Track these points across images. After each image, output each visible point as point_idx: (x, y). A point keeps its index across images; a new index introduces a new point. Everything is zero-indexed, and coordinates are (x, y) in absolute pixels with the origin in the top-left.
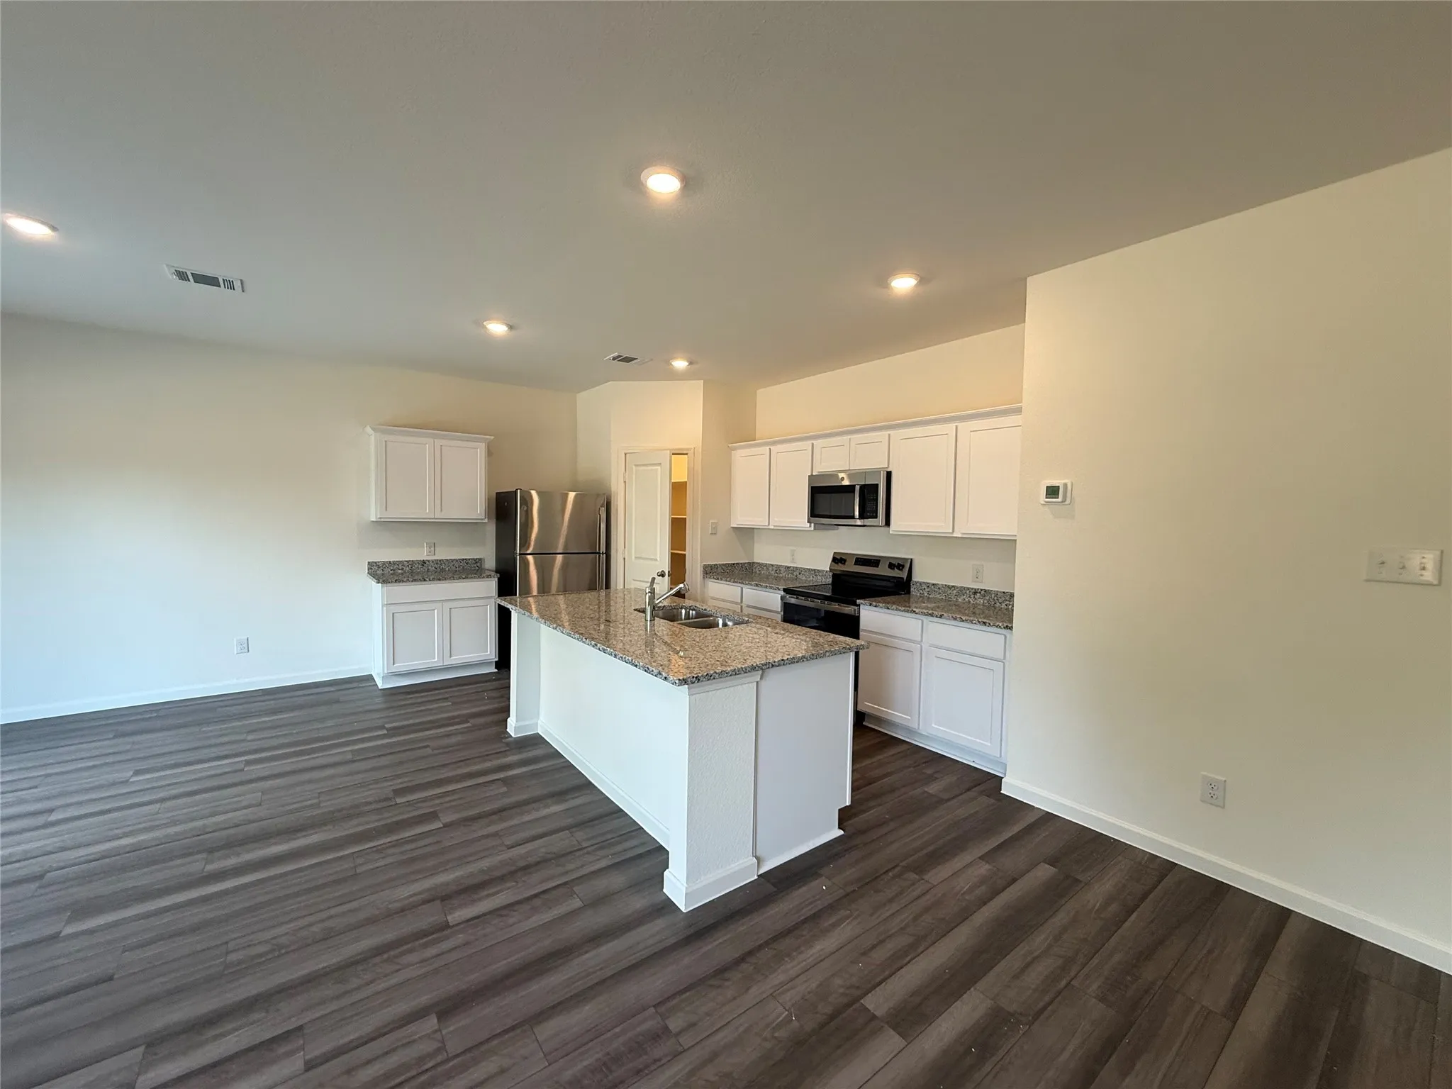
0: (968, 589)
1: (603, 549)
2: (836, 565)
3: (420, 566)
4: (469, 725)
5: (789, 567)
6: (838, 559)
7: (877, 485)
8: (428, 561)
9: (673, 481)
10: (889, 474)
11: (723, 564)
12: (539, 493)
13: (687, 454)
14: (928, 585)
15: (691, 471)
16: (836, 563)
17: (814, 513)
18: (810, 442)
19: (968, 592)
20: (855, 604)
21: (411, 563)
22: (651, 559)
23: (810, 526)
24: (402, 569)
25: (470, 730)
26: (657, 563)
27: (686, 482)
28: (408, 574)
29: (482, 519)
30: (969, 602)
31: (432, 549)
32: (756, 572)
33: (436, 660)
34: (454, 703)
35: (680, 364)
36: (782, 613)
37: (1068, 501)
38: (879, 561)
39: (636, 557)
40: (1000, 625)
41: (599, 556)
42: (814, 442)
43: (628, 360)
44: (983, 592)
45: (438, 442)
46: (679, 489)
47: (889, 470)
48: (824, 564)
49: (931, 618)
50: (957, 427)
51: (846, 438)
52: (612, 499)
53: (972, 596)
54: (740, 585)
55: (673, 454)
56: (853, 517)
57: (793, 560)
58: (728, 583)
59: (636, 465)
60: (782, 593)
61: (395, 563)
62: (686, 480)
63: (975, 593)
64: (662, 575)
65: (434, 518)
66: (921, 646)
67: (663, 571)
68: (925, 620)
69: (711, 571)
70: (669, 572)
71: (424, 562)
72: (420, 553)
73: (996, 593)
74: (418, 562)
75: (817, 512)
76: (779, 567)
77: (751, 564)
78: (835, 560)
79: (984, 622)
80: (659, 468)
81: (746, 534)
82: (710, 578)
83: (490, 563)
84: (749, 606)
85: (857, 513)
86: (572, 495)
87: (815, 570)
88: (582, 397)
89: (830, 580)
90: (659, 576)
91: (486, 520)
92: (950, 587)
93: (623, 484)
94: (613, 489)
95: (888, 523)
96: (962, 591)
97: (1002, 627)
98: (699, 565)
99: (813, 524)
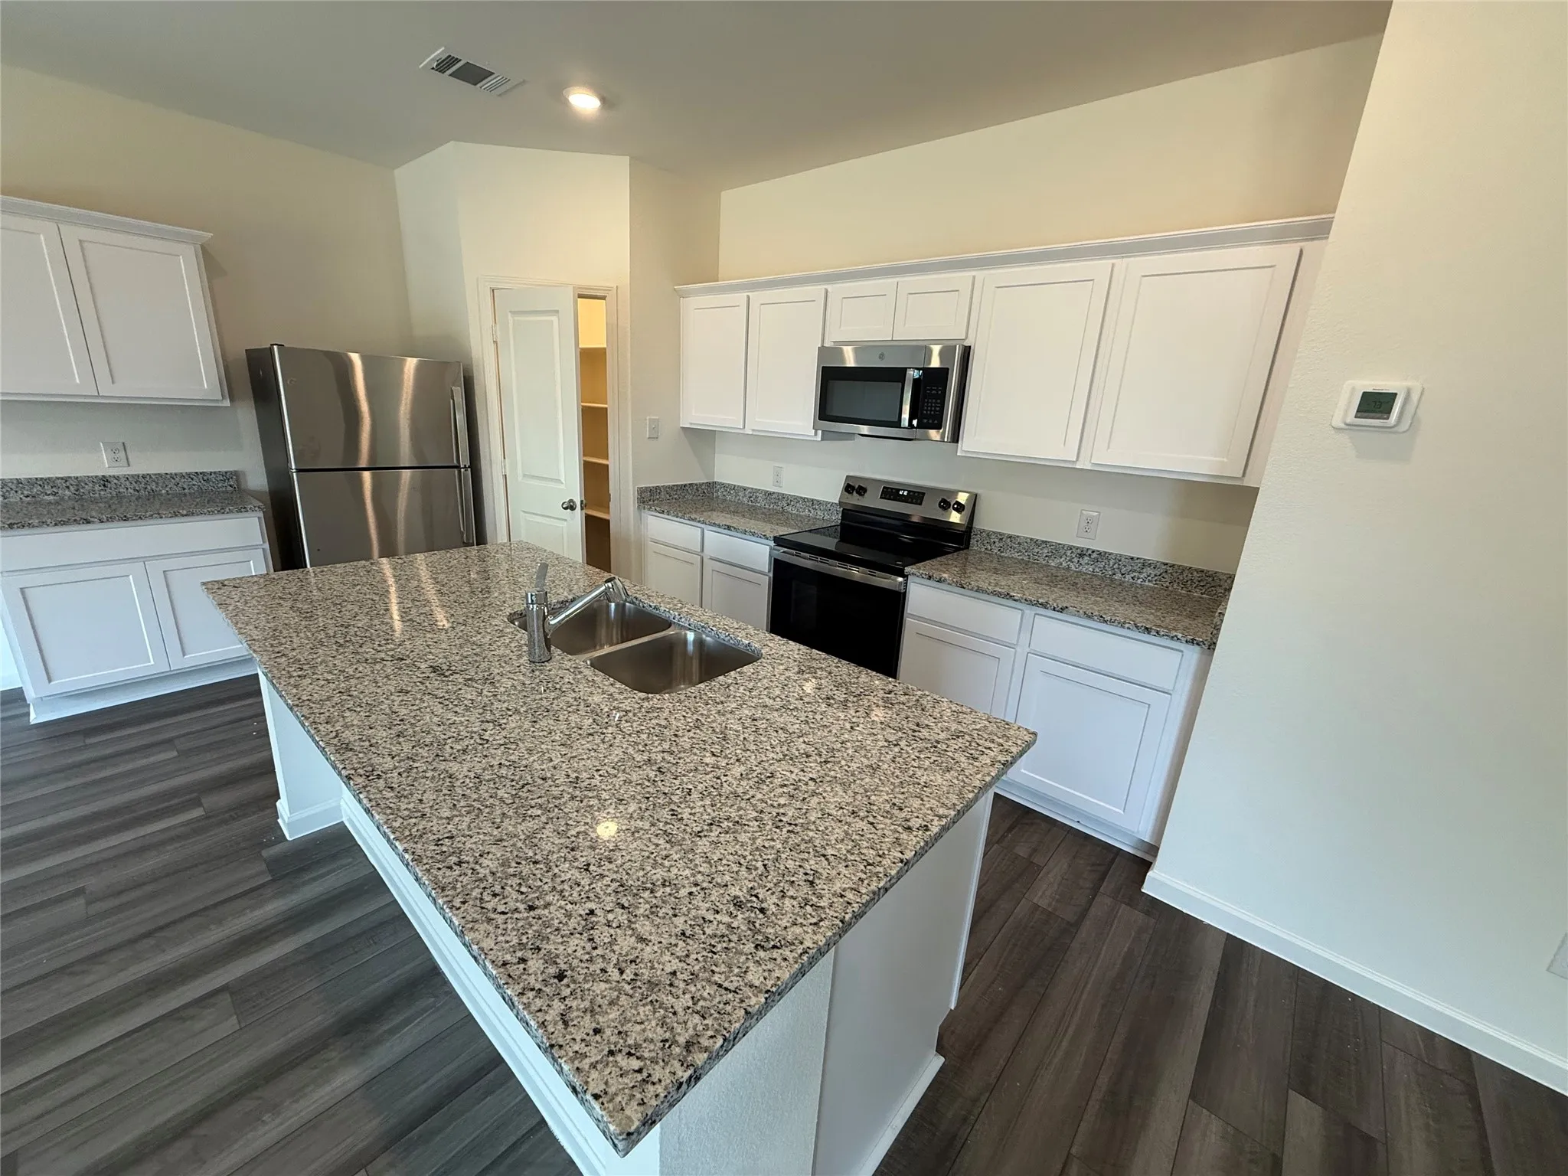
0: (1070, 548)
1: (465, 461)
2: (849, 496)
3: (97, 488)
4: (197, 813)
5: (771, 494)
6: (853, 487)
7: (948, 369)
8: (117, 478)
9: (580, 346)
10: (967, 352)
11: (669, 487)
12: (364, 358)
13: (603, 298)
14: (1001, 537)
15: (612, 329)
16: (849, 492)
17: (825, 413)
18: (822, 287)
19: (1069, 552)
20: (901, 574)
21: (77, 484)
22: (552, 480)
23: (816, 434)
24: (55, 494)
25: (196, 829)
26: (562, 487)
27: (605, 349)
28: (70, 503)
29: (217, 401)
30: (1069, 568)
31: (122, 454)
32: (717, 497)
33: (152, 663)
34: (185, 754)
35: (584, 102)
36: (771, 575)
37: (1404, 426)
38: (924, 494)
39: (524, 475)
40: (1180, 636)
41: (460, 472)
42: (830, 288)
43: (473, 75)
44: (1094, 555)
45: (72, 234)
46: (592, 361)
47: (967, 344)
48: (829, 491)
49: (1042, 611)
50: (1113, 265)
51: (892, 281)
52: (475, 371)
53: (1076, 560)
54: (699, 525)
55: (581, 296)
56: (897, 424)
57: (777, 483)
58: (678, 519)
59: (514, 313)
60: (772, 544)
61: (32, 482)
62: (605, 346)
63: (1081, 555)
64: (571, 507)
65: (98, 396)
66: (1016, 651)
67: (571, 501)
68: (1027, 612)
69: (651, 498)
70: (582, 502)
71: (105, 481)
72: (97, 463)
73: (1118, 558)
74: (94, 480)
75: (829, 413)
76: (754, 492)
77: (711, 485)
78: (849, 488)
79: (1147, 629)
80: (554, 319)
81: (702, 439)
82: (649, 509)
83: (257, 479)
84: (712, 559)
85: (906, 416)
86: (411, 363)
87: (812, 500)
88: (406, 176)
89: (836, 518)
90: (565, 509)
91: (227, 403)
92: (1037, 543)
93: (492, 347)
94: (476, 352)
95: (955, 438)
96: (1057, 549)
97: (1183, 640)
98: (631, 488)
99: (820, 432)
